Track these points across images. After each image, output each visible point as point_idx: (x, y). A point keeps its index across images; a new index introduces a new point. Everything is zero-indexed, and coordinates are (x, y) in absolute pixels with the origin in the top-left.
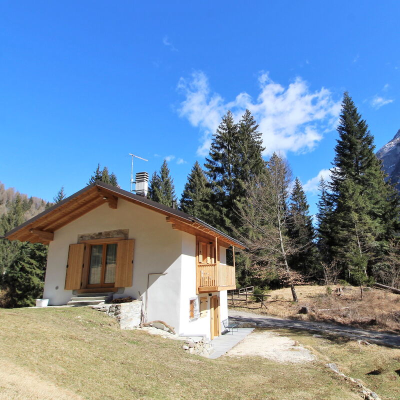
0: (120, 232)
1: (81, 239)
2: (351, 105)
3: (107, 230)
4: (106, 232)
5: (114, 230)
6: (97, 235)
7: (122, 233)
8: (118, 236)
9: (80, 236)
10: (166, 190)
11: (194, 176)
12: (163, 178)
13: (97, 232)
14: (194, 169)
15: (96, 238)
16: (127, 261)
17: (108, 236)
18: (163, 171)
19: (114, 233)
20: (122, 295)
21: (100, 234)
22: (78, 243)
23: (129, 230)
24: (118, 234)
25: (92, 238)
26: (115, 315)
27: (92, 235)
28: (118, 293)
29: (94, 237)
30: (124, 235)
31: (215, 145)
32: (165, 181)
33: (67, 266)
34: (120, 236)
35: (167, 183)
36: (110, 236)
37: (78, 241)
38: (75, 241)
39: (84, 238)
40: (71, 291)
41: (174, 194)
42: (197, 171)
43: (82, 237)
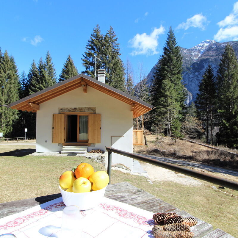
0: (90, 109)
1: (61, 111)
2: (173, 35)
3: (81, 106)
4: (79, 108)
5: (85, 107)
6: (73, 109)
7: (92, 109)
8: (88, 111)
9: (60, 109)
10: (50, 71)
11: (68, 65)
12: (47, 63)
13: (73, 107)
14: (68, 59)
15: (72, 111)
16: (97, 128)
17: (81, 111)
18: (47, 59)
19: (86, 109)
20: (94, 148)
21: (75, 108)
22: (59, 114)
23: (96, 108)
24: (89, 110)
25: (69, 111)
26: (101, 161)
27: (69, 108)
28: (91, 147)
29: (71, 110)
30: (93, 111)
31: (89, 47)
32: (49, 65)
33: (53, 128)
34: (90, 111)
35: (50, 67)
36: (83, 111)
37: (59, 112)
38: (57, 112)
39: (63, 110)
40: (57, 144)
41: (55, 74)
42: (69, 61)
43: (61, 109)
